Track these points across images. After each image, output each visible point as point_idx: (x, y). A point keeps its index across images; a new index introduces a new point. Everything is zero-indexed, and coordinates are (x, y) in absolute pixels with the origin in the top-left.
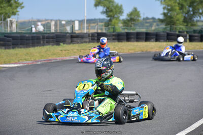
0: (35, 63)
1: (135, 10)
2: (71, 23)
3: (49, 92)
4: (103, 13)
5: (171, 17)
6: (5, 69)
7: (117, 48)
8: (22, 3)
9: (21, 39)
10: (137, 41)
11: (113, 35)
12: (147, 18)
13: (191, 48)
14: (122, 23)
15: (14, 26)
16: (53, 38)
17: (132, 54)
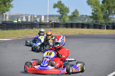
0: (19, 39)
1: (76, 10)
2: (40, 17)
3: (26, 55)
4: (58, 11)
5: (96, 15)
7: (65, 31)
8: (12, 5)
9: (11, 25)
10: (77, 28)
11: (64, 24)
12: (83, 16)
13: (107, 33)
14: (68, 18)
15: (7, 17)
16: (29, 25)
17: (74, 35)
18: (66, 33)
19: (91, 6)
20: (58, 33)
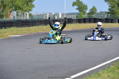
0: (30, 35)
1: (94, 7)
4: (77, 9)
5: (113, 11)
6: (12, 37)
7: (77, 26)
9: (26, 22)
10: (89, 23)
11: (77, 20)
12: (102, 12)
13: (118, 26)
16: (43, 21)
17: (85, 29)
18: (78, 28)
19: (108, 3)
20: (70, 28)
